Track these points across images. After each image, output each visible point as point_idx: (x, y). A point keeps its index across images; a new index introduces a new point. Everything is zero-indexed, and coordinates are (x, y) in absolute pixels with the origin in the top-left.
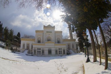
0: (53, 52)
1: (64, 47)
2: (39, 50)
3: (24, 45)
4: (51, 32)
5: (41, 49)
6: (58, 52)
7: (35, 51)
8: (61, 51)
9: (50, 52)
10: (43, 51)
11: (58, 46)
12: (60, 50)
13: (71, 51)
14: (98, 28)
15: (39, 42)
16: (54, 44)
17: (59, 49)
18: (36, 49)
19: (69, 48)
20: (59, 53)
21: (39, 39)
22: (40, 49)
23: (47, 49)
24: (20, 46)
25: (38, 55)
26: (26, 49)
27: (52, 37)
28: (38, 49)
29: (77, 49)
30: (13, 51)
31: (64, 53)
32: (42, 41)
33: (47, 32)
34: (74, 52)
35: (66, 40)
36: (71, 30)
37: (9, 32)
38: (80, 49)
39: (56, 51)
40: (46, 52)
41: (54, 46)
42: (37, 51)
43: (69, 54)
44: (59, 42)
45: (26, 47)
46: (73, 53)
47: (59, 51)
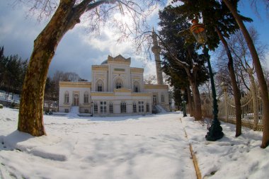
0: (129, 108)
2: (103, 105)
3: (66, 97)
5: (108, 103)
6: (138, 109)
8: (143, 107)
9: (123, 108)
10: (111, 107)
11: (138, 98)
12: (141, 105)
15: (100, 89)
16: (130, 94)
17: (139, 103)
18: (98, 103)
20: (140, 111)
21: (100, 84)
22: (105, 103)
23: (119, 102)
28: (101, 103)
31: (148, 110)
32: (105, 87)
34: (165, 108)
39: (134, 107)
40: (117, 109)
42: (99, 107)
43: (155, 112)
45: (71, 101)
46: (163, 110)
47: (140, 107)
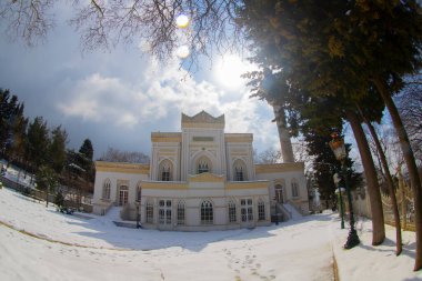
0: (220, 214)
1: (259, 193)
2: (165, 208)
3: (107, 188)
4: (211, 139)
5: (175, 203)
6: (239, 215)
7: (149, 211)
8: (250, 211)
9: (207, 213)
10: (181, 213)
11: (239, 192)
12: (247, 207)
13: (288, 207)
14: (386, 112)
15: (166, 176)
16: (221, 184)
17: (243, 202)
18: (155, 202)
19: (279, 197)
20: (244, 219)
21: (166, 168)
22: (169, 204)
23: (198, 203)
24: (92, 191)
25: (161, 226)
26: (115, 204)
27: (216, 157)
28: (162, 203)
29: (311, 198)
30: (66, 208)
31: (262, 217)
32: (175, 173)
33: (196, 139)
34: (300, 210)
35: (267, 167)
36: (287, 129)
37: (50, 136)
38: (322, 197)
39: (232, 211)
40: (193, 215)
41: (222, 193)
42: (156, 212)
43: (278, 219)
44: (240, 176)
45: (114, 196)
46: (295, 214)
47: (243, 211)
